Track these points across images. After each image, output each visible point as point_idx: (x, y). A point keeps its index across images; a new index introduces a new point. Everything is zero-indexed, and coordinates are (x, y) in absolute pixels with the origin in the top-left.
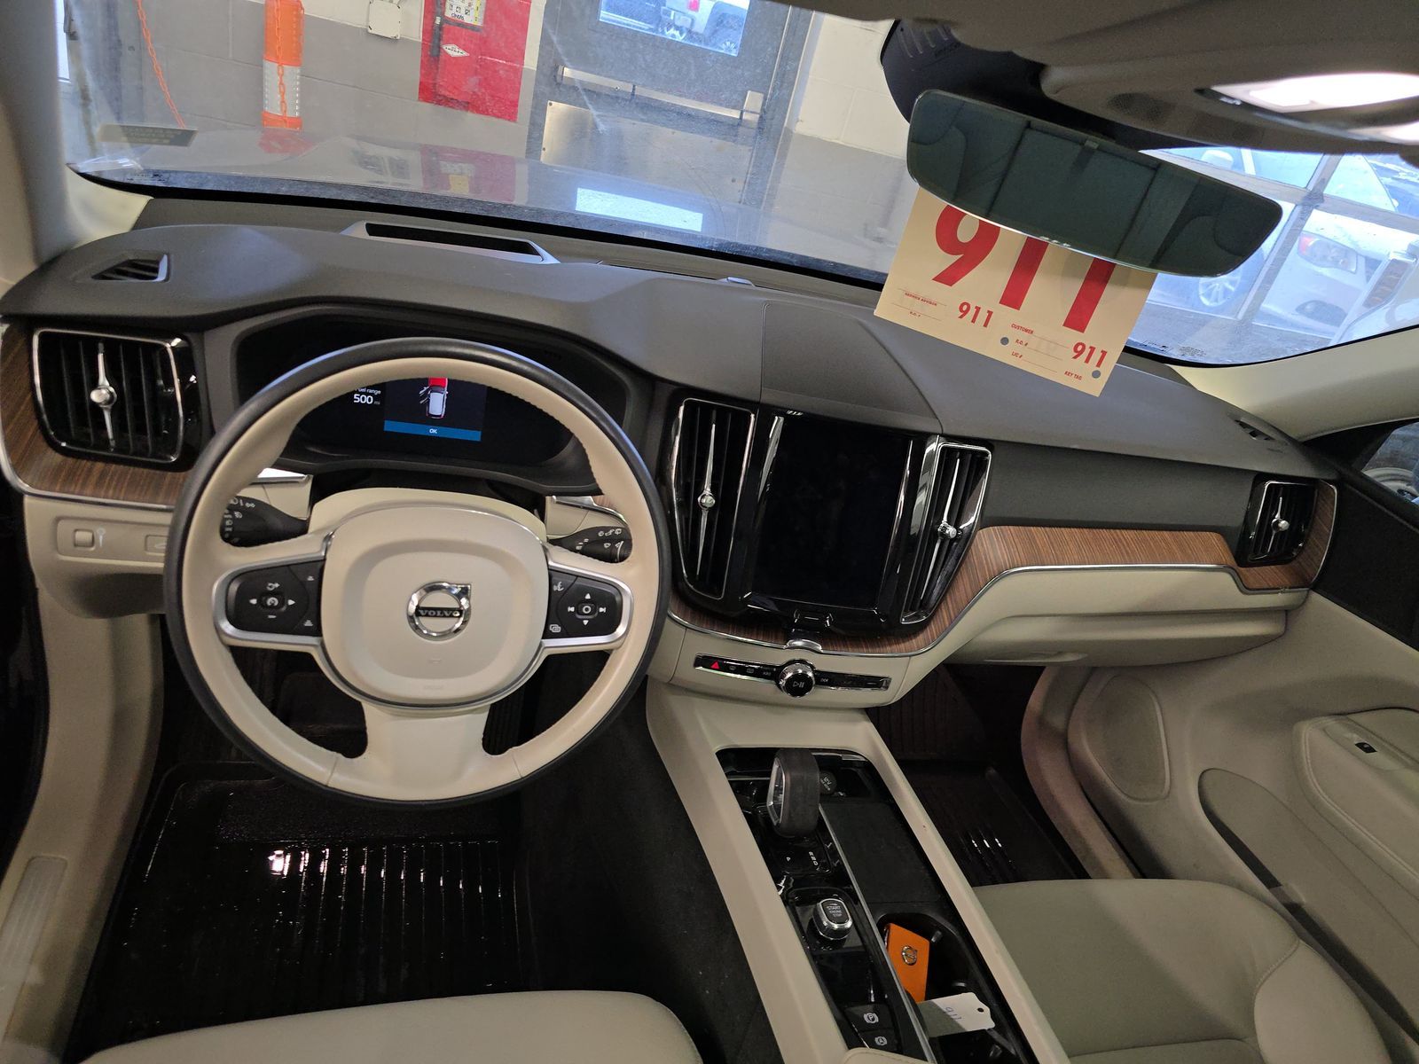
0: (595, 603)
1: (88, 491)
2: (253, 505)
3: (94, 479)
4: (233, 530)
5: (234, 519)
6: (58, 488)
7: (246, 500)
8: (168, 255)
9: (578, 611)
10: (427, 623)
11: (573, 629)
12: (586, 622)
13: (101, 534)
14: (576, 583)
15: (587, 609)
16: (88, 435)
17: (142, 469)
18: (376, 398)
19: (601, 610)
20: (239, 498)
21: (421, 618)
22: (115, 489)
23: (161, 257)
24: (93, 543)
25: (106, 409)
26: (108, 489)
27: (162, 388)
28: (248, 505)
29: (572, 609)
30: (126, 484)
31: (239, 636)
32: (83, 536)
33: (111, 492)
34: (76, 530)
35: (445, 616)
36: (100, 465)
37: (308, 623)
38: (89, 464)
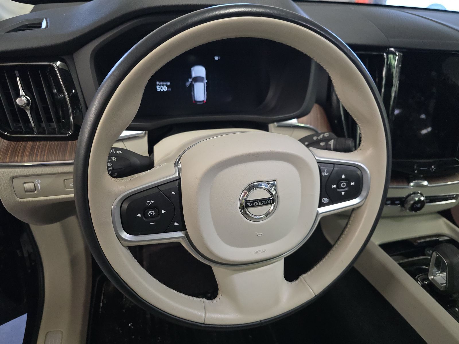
0: (348, 180)
1: (25, 159)
2: (120, 152)
3: (28, 151)
4: (113, 168)
5: (112, 161)
6: (7, 160)
7: (117, 149)
8: (46, 19)
9: (338, 187)
10: (252, 211)
11: (335, 199)
12: (343, 193)
13: (38, 182)
14: (336, 169)
15: (344, 185)
16: (21, 127)
17: (54, 142)
18: (168, 86)
19: (352, 184)
20: (112, 149)
21: (249, 209)
22: (41, 155)
23: (42, 20)
24: (35, 189)
25: (27, 109)
26: (36, 156)
27: (56, 94)
28: (118, 152)
29: (335, 186)
30: (46, 151)
31: (134, 240)
32: (29, 186)
33: (38, 157)
34: (24, 183)
35: (264, 205)
36: (30, 143)
37: (176, 224)
38: (24, 143)
